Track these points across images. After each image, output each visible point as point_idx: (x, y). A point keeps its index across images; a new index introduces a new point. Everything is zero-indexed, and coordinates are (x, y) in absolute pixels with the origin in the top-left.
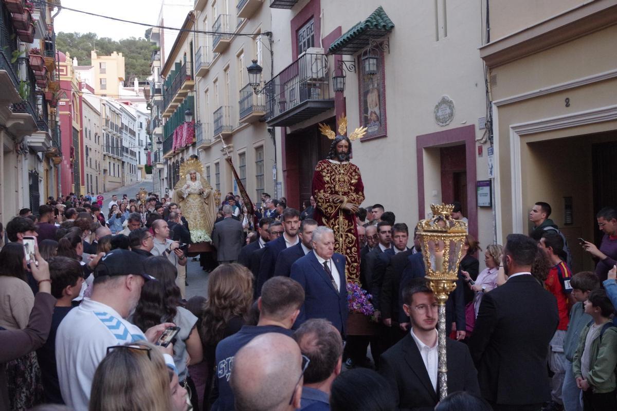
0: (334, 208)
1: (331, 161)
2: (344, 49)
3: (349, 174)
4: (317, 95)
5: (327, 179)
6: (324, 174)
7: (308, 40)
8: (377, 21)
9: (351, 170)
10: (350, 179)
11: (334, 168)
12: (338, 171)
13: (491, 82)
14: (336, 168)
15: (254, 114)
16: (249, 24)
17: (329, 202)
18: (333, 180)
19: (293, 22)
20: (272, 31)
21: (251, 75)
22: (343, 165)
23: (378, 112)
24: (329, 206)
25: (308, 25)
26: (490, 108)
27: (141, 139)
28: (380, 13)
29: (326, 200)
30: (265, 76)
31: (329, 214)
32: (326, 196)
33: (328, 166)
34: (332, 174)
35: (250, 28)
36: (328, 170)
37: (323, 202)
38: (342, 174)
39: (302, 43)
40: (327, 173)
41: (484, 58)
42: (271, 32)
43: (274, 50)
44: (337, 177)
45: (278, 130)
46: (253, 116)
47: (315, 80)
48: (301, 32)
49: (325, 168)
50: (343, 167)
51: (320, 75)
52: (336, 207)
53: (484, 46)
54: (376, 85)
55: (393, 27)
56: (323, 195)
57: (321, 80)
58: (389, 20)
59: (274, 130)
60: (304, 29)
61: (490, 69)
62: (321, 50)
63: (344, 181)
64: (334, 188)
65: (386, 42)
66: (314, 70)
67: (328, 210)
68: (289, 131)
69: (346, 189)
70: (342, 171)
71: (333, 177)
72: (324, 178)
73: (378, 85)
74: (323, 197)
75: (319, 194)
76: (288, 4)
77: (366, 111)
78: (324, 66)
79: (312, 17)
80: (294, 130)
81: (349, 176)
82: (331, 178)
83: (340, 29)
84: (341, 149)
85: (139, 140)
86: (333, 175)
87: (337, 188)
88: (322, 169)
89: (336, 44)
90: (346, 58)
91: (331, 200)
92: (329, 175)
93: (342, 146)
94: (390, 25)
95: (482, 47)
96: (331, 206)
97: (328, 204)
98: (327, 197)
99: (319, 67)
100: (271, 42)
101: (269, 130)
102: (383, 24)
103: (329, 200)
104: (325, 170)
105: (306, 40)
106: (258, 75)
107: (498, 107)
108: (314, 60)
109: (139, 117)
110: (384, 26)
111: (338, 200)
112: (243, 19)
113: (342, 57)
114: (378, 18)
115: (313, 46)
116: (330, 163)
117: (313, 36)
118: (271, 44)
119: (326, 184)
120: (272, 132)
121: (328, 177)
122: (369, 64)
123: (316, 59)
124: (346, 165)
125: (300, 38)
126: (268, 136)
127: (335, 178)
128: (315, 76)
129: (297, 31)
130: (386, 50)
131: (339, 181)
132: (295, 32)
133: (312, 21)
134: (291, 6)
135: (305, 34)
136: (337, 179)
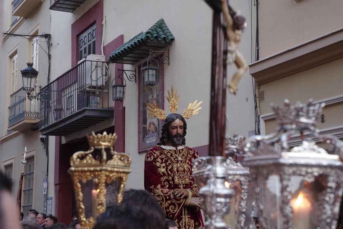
0: (177, 206)
1: (163, 147)
2: (125, 58)
3: (187, 161)
4: (95, 103)
5: (163, 170)
6: (158, 164)
7: (90, 46)
8: (158, 33)
9: (189, 155)
10: (190, 167)
11: (169, 155)
12: (175, 159)
13: (259, 97)
14: (171, 155)
15: (26, 121)
16: (25, 24)
17: (170, 199)
18: (170, 170)
19: (74, 26)
20: (51, 33)
21: (25, 79)
22: (179, 150)
24: (170, 205)
25: (90, 31)
26: (258, 122)
28: (161, 25)
29: (165, 197)
30: (41, 81)
31: (172, 214)
32: (165, 192)
33: (161, 154)
34: (168, 163)
35: (26, 28)
36: (162, 159)
37: (163, 200)
38: (180, 162)
39: (82, 49)
40: (162, 163)
41: (253, 75)
42: (50, 35)
43: (52, 53)
44: (175, 166)
45: (52, 140)
46: (25, 123)
47: (94, 87)
48: (82, 37)
49: (158, 157)
50: (180, 153)
51: (100, 83)
52: (179, 205)
53: (253, 63)
54: (155, 96)
55: (173, 40)
56: (162, 191)
57: (101, 88)
58: (170, 32)
59: (47, 139)
60: (86, 34)
61: (259, 85)
62: (102, 58)
63: (184, 171)
64: (173, 180)
65: (166, 54)
66: (94, 78)
67: (170, 209)
68: (64, 141)
69: (187, 180)
70: (180, 159)
71: (170, 167)
72: (159, 169)
73: (157, 96)
74: (162, 194)
75: (156, 191)
76: (70, 7)
78: (104, 74)
79: (94, 23)
80: (70, 140)
81: (188, 163)
82: (167, 169)
83: (122, 37)
84: (175, 130)
86: (170, 164)
87: (176, 180)
88: (154, 159)
89: (117, 52)
90: (127, 67)
91: (172, 196)
92: (164, 165)
93: (176, 127)
94: (170, 38)
95: (251, 64)
96: (174, 204)
97: (169, 202)
98: (167, 193)
99: (99, 75)
100: (50, 45)
101: (42, 139)
102: (163, 36)
103: (169, 196)
104: (159, 160)
105: (87, 45)
106: (33, 79)
107: (266, 121)
108: (93, 68)
110: (164, 38)
111: (181, 195)
112: (18, 18)
113: (123, 67)
114: (159, 30)
115: (94, 53)
116: (163, 149)
117: (94, 43)
118: (49, 47)
119: (162, 176)
120: (45, 142)
121: (164, 167)
122: (148, 75)
123: (96, 67)
124: (182, 150)
125: (81, 44)
126: (40, 146)
127: (172, 168)
128: (94, 84)
129: (78, 36)
130: (166, 62)
131: (178, 171)
132: (76, 37)
133: (94, 27)
134: (73, 9)
135: (86, 40)
136: (175, 169)
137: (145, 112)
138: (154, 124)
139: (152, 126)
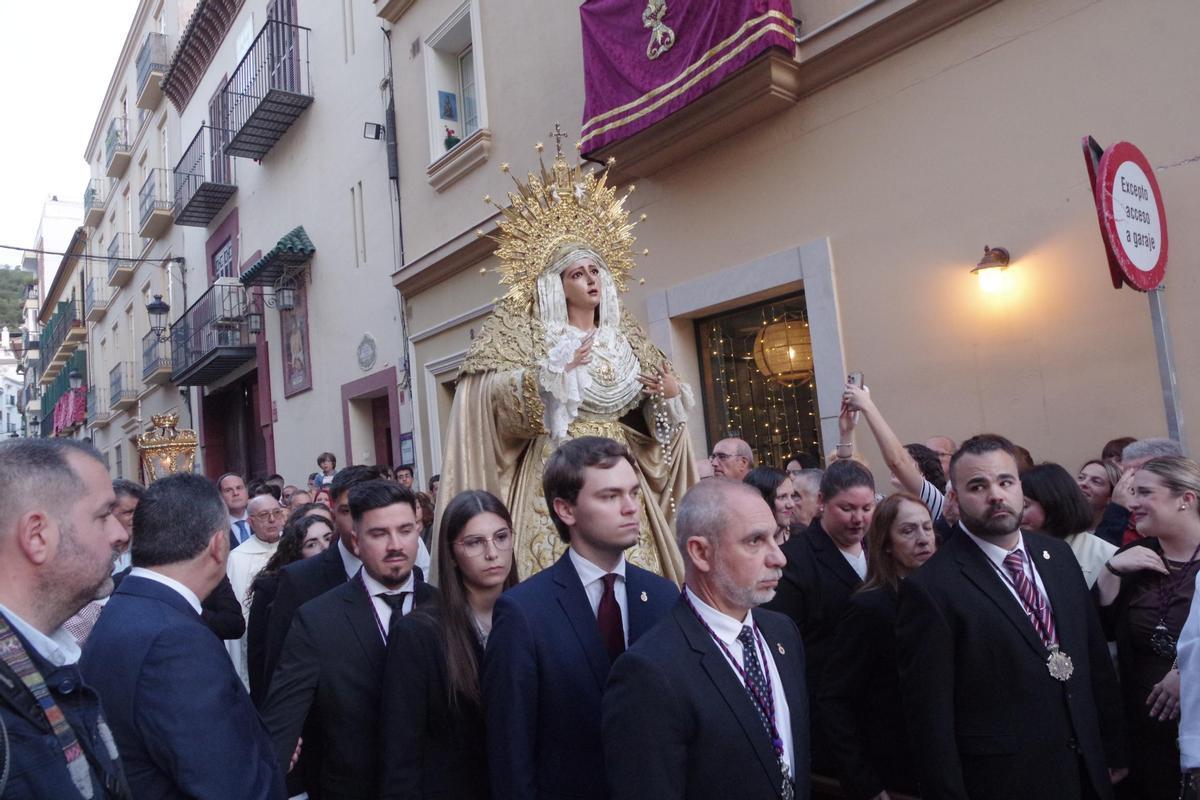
2: (253, 279)
4: (235, 339)
7: (226, 267)
8: (293, 243)
13: (406, 315)
15: (159, 371)
16: (157, 245)
19: (208, 244)
20: (185, 256)
21: (153, 316)
23: (302, 358)
25: (225, 248)
26: (406, 348)
27: (12, 421)
28: (299, 233)
30: (173, 316)
35: (159, 252)
39: (219, 272)
41: (397, 286)
42: (183, 259)
43: (187, 282)
45: (194, 390)
46: (160, 373)
47: (228, 319)
48: (218, 257)
51: (235, 314)
53: (398, 269)
54: (299, 324)
55: (313, 251)
57: (238, 319)
58: (310, 242)
59: (189, 390)
60: (221, 253)
61: (406, 300)
65: (307, 270)
66: (227, 307)
68: (207, 392)
73: (301, 324)
76: (203, 220)
77: (290, 356)
78: (241, 301)
79: (229, 238)
80: (212, 389)
83: (259, 252)
85: (8, 424)
89: (250, 269)
90: (267, 290)
94: (310, 248)
95: (394, 272)
99: (234, 303)
100: (184, 272)
101: (182, 392)
102: (301, 247)
105: (223, 267)
106: (163, 317)
107: (415, 343)
108: (226, 294)
109: (9, 387)
110: (301, 250)
112: (148, 239)
113: (262, 291)
114: (295, 239)
115: (231, 276)
117: (231, 263)
118: (183, 274)
120: (186, 395)
122: (284, 297)
123: (230, 293)
125: (218, 266)
126: (181, 400)
128: (227, 315)
129: (213, 256)
130: (307, 279)
132: (211, 257)
133: (230, 244)
134: (206, 223)
135: (223, 259)
137: (289, 348)
138: (299, 360)
139: (298, 362)
